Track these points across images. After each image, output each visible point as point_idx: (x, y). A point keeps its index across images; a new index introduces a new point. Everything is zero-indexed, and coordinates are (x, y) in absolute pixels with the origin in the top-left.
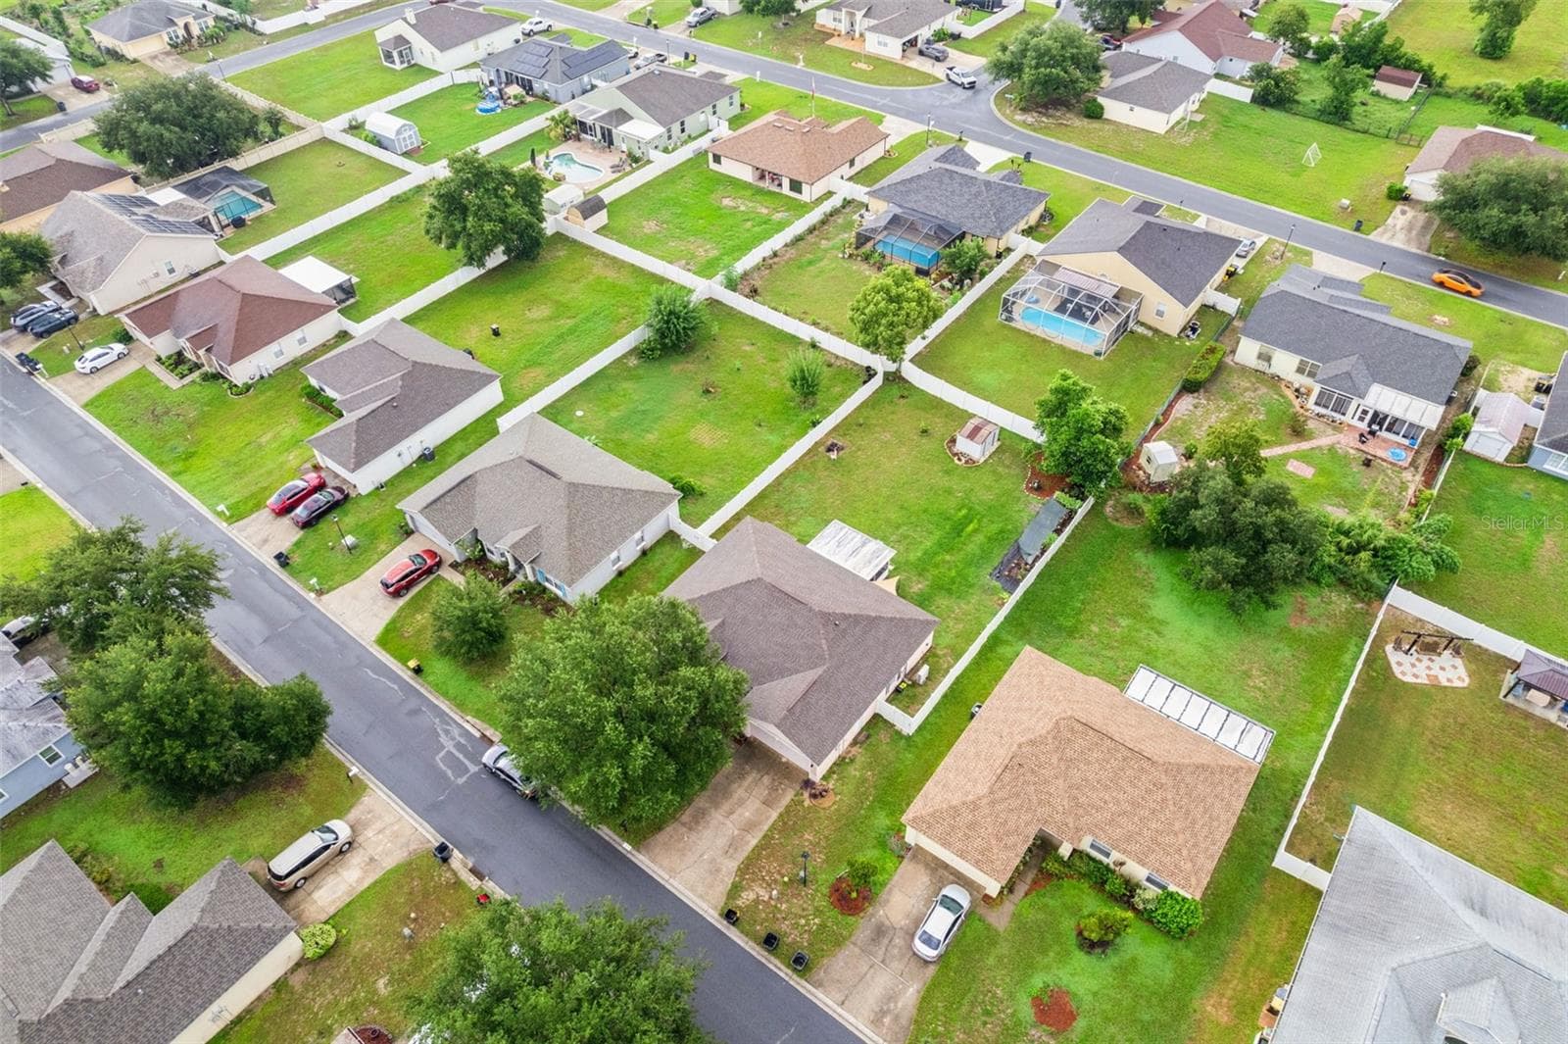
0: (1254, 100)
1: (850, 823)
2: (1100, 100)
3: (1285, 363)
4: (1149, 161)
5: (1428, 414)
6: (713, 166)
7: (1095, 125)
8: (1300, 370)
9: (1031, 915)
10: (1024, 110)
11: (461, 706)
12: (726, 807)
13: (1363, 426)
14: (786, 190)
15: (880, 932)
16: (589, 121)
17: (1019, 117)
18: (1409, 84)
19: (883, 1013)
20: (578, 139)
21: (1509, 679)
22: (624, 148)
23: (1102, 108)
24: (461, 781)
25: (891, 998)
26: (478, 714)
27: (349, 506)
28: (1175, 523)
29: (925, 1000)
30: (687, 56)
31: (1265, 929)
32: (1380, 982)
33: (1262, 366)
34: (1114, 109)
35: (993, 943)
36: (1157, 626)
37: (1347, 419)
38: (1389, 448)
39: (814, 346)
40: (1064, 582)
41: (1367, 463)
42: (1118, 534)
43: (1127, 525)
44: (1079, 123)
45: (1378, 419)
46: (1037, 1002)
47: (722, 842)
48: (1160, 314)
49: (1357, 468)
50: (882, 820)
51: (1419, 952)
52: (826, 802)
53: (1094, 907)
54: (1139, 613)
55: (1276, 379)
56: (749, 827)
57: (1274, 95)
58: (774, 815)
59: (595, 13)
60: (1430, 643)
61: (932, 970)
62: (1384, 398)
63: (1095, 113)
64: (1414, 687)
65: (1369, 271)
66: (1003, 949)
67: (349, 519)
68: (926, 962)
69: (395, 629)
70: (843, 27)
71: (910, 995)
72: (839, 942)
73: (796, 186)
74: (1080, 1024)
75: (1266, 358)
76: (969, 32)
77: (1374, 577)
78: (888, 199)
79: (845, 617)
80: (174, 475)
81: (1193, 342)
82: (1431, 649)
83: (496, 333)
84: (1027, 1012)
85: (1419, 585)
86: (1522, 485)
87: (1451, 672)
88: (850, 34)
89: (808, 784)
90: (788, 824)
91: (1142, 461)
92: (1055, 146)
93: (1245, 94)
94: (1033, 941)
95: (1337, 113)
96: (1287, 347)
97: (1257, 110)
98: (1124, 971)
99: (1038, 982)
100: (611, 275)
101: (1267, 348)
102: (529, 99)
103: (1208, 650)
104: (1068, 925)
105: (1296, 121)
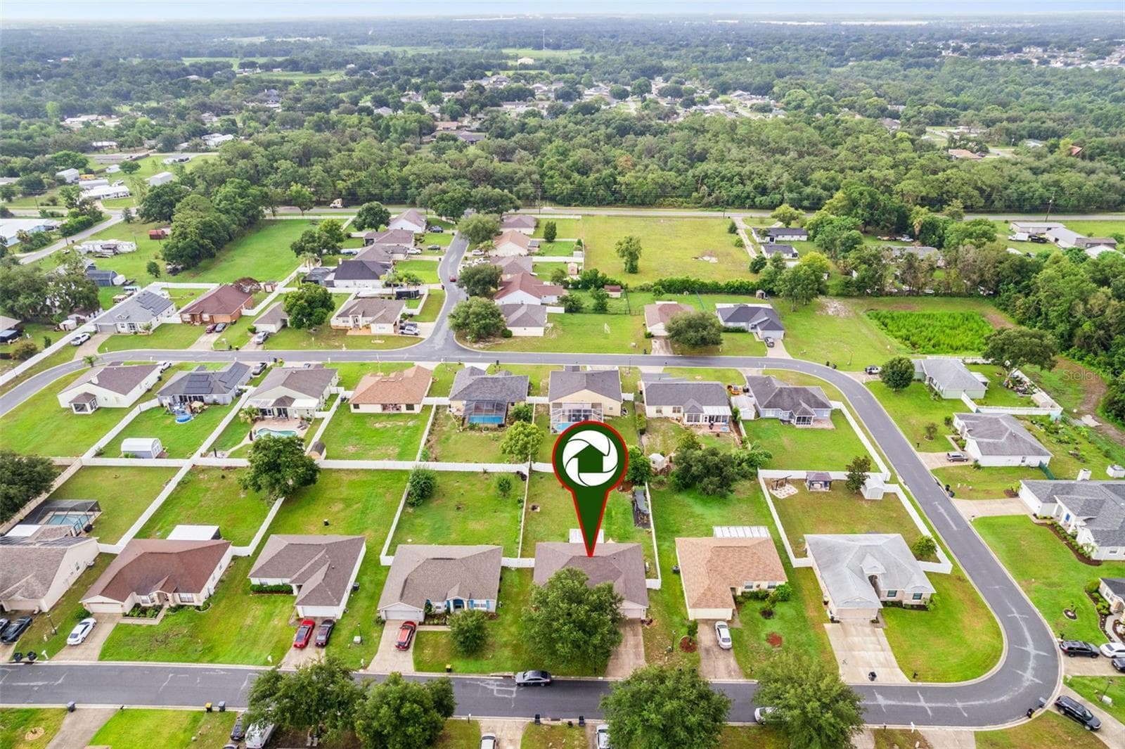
0: (566, 311)
1: (668, 625)
2: (509, 328)
3: (667, 411)
4: (546, 349)
5: (726, 411)
6: (353, 410)
7: (511, 340)
8: (674, 412)
9: (745, 619)
10: (476, 342)
11: (483, 672)
12: (623, 644)
13: (708, 423)
14: (404, 409)
15: (707, 651)
16: (268, 407)
17: (476, 346)
18: (618, 291)
19: (730, 672)
20: (263, 419)
21: (807, 484)
22: (296, 416)
23: (510, 332)
24: (514, 695)
25: (728, 666)
26: (493, 671)
27: (337, 627)
28: (684, 478)
29: (738, 660)
30: (275, 360)
31: (806, 585)
32: (847, 572)
33: (659, 415)
34: (517, 331)
35: (742, 632)
36: (702, 516)
37: (701, 423)
38: (720, 427)
39: (485, 472)
40: (661, 517)
41: (718, 435)
42: (663, 493)
43: (662, 489)
44: (504, 341)
45: (711, 418)
46: (768, 640)
47: (632, 656)
48: (611, 409)
49: (716, 439)
50: (677, 619)
51: (849, 558)
52: (654, 623)
53: (759, 605)
54: (692, 515)
55: (666, 419)
56: (637, 646)
57: (573, 308)
58: (641, 638)
59: (188, 350)
60: (781, 483)
61: (732, 651)
62: (710, 410)
63: (508, 335)
64: (786, 499)
65: (662, 368)
66: (746, 633)
67: (344, 632)
68: (728, 650)
69: (420, 662)
70: (351, 324)
71: (732, 662)
72: (698, 661)
73: (410, 407)
74: (784, 639)
75: (659, 411)
76: (416, 312)
77: (751, 470)
78: (461, 399)
79: (615, 554)
80: (211, 661)
81: (628, 415)
82: (782, 485)
83: (327, 524)
84: (768, 645)
85: (765, 466)
86: (765, 425)
87: (790, 490)
88: (356, 327)
89: (643, 622)
90: (649, 638)
91: (652, 464)
92: (505, 355)
93: (561, 310)
94: (752, 624)
95: (601, 309)
96: (666, 404)
97: (570, 315)
98: (782, 618)
99: (763, 635)
100: (354, 477)
101: (659, 407)
102: (206, 407)
103: (722, 516)
104: (758, 615)
105: (588, 316)
